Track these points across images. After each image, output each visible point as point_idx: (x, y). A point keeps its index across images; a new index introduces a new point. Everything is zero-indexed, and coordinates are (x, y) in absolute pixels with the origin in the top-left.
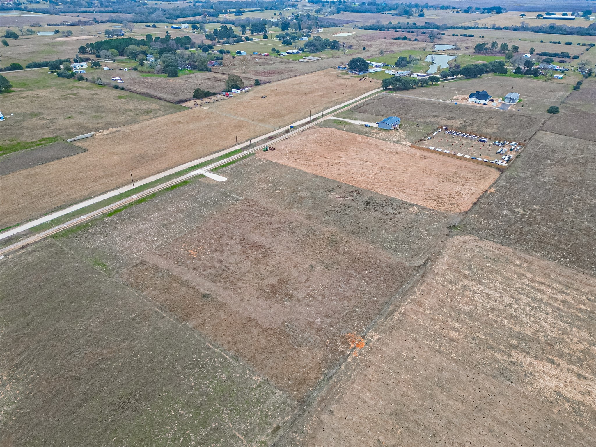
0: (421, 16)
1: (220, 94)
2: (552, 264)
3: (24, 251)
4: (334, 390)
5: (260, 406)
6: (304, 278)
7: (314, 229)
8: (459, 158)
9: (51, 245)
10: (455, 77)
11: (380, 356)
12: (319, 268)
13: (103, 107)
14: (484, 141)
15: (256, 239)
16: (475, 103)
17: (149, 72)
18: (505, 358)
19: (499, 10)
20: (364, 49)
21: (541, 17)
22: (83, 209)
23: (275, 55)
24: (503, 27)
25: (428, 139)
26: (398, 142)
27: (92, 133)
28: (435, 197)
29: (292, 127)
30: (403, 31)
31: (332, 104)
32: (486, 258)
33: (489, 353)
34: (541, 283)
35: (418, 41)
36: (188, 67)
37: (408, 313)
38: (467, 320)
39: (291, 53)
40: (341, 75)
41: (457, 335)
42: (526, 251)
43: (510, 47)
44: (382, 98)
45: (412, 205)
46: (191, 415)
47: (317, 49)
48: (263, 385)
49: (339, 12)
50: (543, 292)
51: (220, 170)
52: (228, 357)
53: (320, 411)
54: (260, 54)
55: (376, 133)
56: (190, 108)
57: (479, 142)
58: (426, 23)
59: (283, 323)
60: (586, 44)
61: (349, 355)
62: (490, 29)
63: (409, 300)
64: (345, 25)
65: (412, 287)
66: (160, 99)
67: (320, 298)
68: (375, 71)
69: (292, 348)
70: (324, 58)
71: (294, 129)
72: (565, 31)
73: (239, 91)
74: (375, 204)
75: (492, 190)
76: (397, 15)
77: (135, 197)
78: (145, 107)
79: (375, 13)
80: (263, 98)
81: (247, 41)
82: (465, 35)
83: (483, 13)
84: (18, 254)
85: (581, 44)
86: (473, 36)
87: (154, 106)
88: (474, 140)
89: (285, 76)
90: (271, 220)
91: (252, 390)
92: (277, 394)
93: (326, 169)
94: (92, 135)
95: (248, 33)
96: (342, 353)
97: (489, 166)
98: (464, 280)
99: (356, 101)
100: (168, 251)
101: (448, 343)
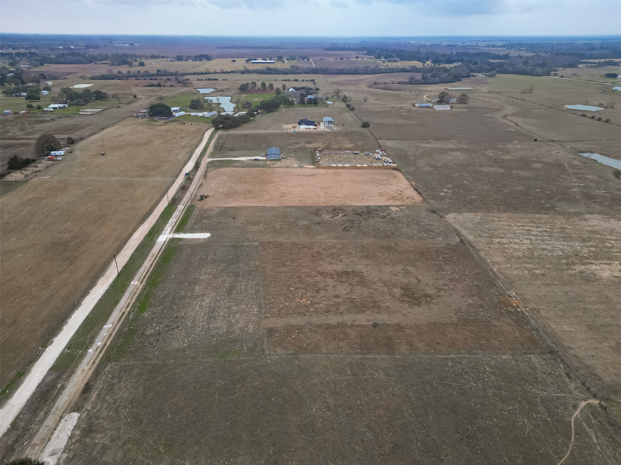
0: (142, 64)
1: (39, 160)
2: (510, 214)
3: (96, 393)
4: (550, 335)
5: (538, 371)
6: (414, 279)
7: (358, 244)
8: (359, 168)
10: (259, 112)
11: (532, 303)
12: (411, 269)
14: (358, 154)
15: (331, 269)
16: (307, 129)
18: (574, 271)
19: (208, 58)
20: (135, 97)
21: (249, 62)
23: (38, 111)
24: (229, 71)
25: (319, 160)
26: (301, 167)
28: (391, 197)
32: (480, 223)
33: (565, 273)
34: (523, 226)
35: (174, 86)
38: (530, 261)
41: (539, 271)
42: (488, 212)
43: (267, 85)
45: (388, 206)
47: (85, 101)
48: (516, 358)
49: (42, 64)
50: (531, 230)
51: (186, 229)
52: (467, 356)
53: (565, 351)
55: (273, 164)
56: (26, 181)
59: (456, 315)
60: (308, 80)
61: (522, 311)
62: (220, 73)
63: (490, 264)
65: (478, 255)
67: (446, 288)
68: (180, 115)
69: (488, 326)
70: (106, 109)
71: (193, 176)
72: (281, 71)
74: (365, 213)
75: (413, 183)
76: (114, 65)
80: (102, 155)
82: (209, 80)
83: (195, 60)
84: (92, 399)
85: (305, 80)
86: (217, 80)
88: (350, 154)
90: (315, 250)
91: (516, 365)
92: (532, 358)
93: (283, 200)
96: (517, 312)
97: (385, 169)
98: (492, 240)
99: (209, 142)
100: (276, 310)
101: (544, 278)
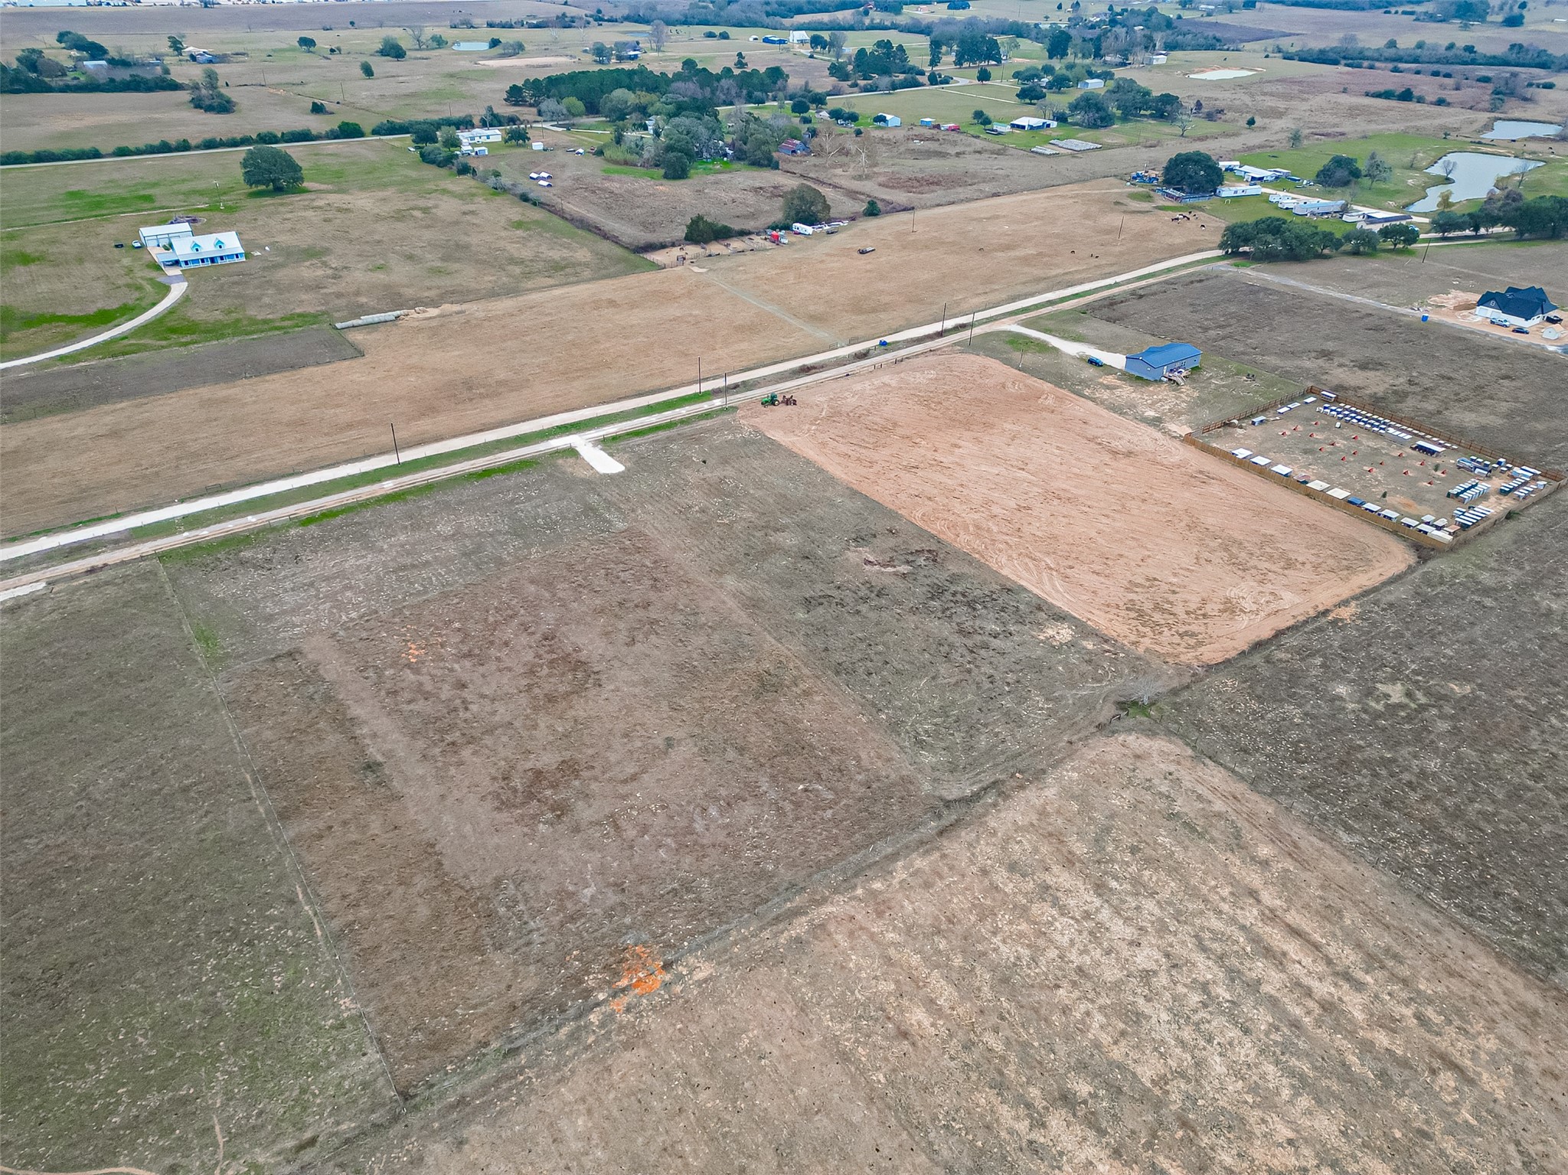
0: (1513, 21)
1: (758, 234)
2: (1373, 881)
3: (88, 580)
4: (504, 1086)
5: (309, 1077)
6: (631, 769)
7: (746, 639)
8: (1311, 494)
9: (144, 577)
10: (1482, 231)
11: (679, 1026)
12: (685, 751)
13: (467, 247)
14: (1431, 452)
15: (582, 641)
16: (1492, 322)
17: (626, 163)
18: (1022, 1126)
20: (1251, 122)
22: (263, 498)
23: (978, 129)
25: (1254, 423)
26: (1156, 422)
27: (398, 313)
28: (1148, 606)
29: (883, 344)
30: (1418, 72)
31: (1042, 285)
32: (1172, 816)
33: (984, 1098)
34: (1295, 932)
35: (1449, 104)
36: (726, 155)
37: (832, 928)
38: (986, 989)
39: (1023, 127)
40: (1128, 201)
41: (927, 1022)
42: (1318, 823)
44: (1201, 281)
45: (1060, 617)
46: (154, 1052)
47: (1104, 119)
48: (349, 1026)
49: (1249, 3)
50: (1279, 960)
51: (622, 444)
52: (319, 933)
53: (434, 1131)
54: (938, 127)
55: (1107, 387)
56: (662, 267)
57: (1416, 453)
58: (1513, 46)
59: (498, 882)
61: (598, 1004)
63: (859, 891)
64: (1248, 46)
65: (894, 857)
66: (605, 236)
67: (631, 833)
68: (1240, 193)
69: (478, 949)
70: (1111, 147)
71: (887, 351)
73: (809, 230)
74: (959, 597)
75: (1345, 613)
76: (1431, 17)
77: (389, 485)
78: (556, 254)
79: (1363, 9)
80: (862, 252)
81: (932, 84)
84: (75, 584)
87: (582, 254)
88: (1401, 443)
89: (962, 192)
90: (653, 596)
91: (318, 1031)
92: (364, 1059)
93: (892, 476)
94: (397, 317)
95: (948, 59)
96: (587, 993)
97: (1395, 533)
98: (1056, 869)
99: (1117, 285)
100: (364, 635)
101: (886, 1038)
